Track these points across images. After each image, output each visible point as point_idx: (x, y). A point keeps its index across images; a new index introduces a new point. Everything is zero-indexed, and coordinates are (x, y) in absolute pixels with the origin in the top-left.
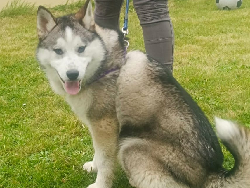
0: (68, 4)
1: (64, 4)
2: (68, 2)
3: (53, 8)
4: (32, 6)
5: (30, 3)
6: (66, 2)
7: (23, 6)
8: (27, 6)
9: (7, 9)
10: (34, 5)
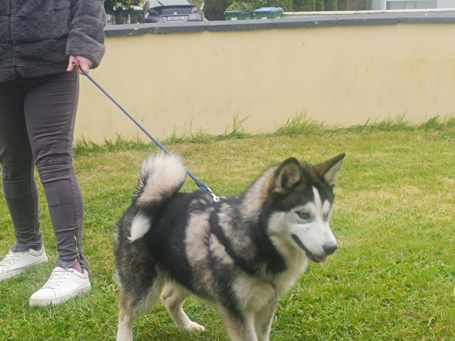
0: (368, 125)
1: (362, 124)
2: (369, 122)
3: (348, 129)
4: (319, 125)
5: (318, 121)
6: (365, 122)
7: (308, 123)
8: (314, 124)
9: (287, 126)
10: (322, 123)
